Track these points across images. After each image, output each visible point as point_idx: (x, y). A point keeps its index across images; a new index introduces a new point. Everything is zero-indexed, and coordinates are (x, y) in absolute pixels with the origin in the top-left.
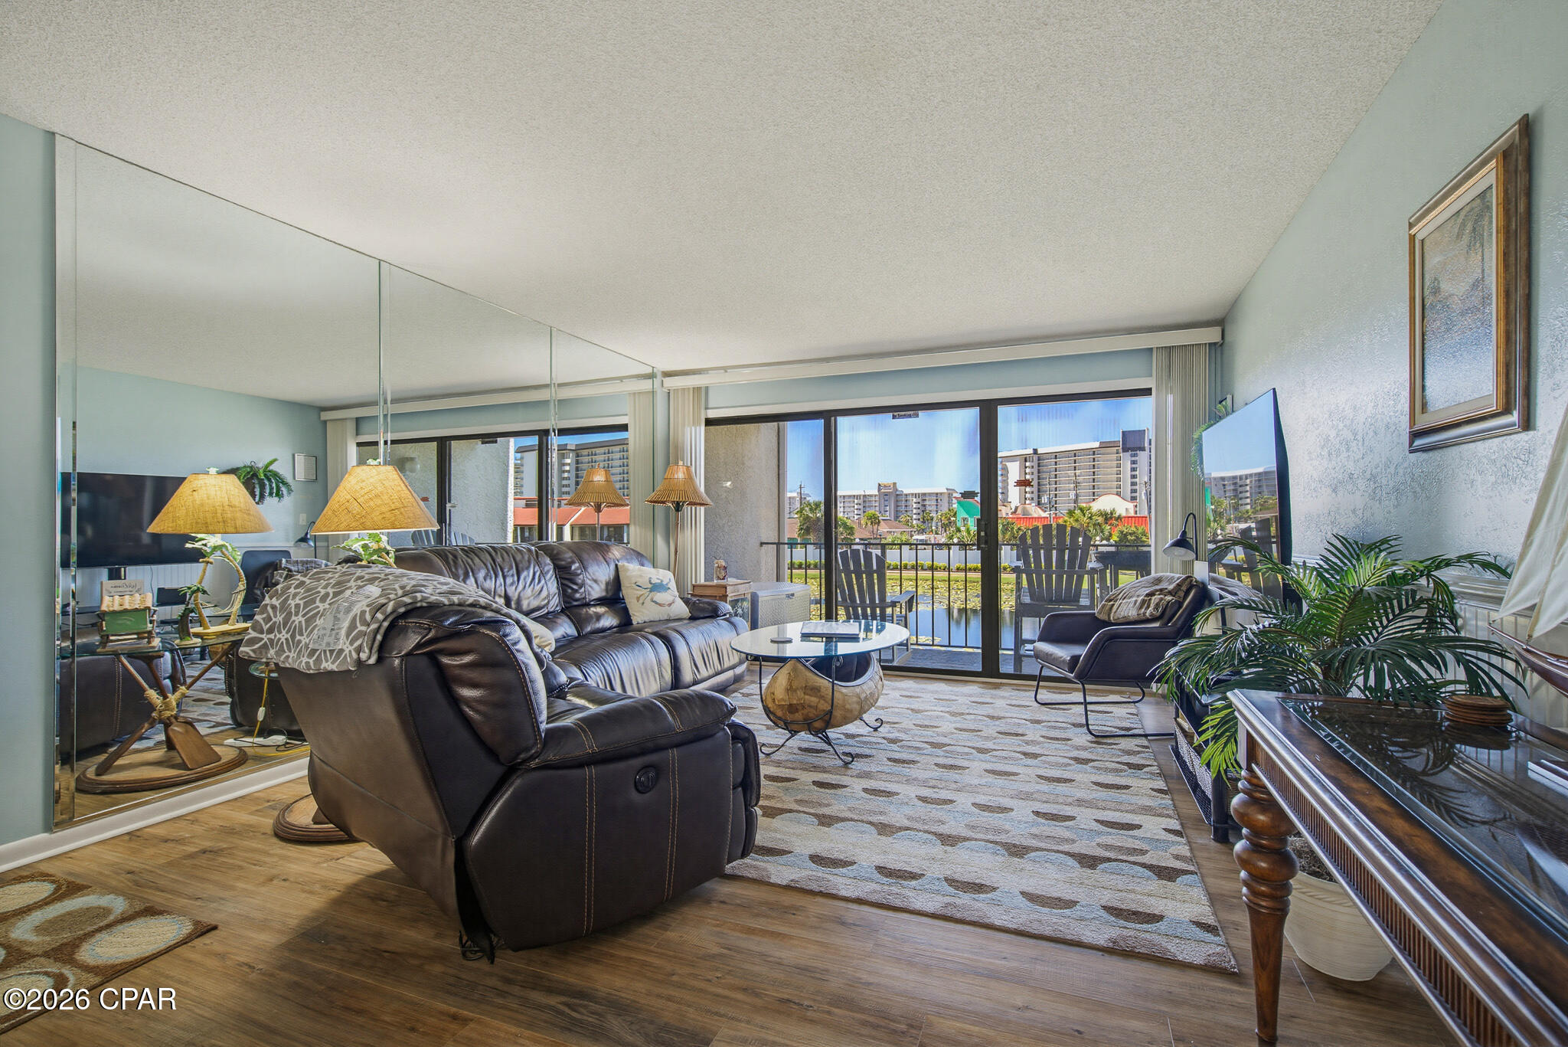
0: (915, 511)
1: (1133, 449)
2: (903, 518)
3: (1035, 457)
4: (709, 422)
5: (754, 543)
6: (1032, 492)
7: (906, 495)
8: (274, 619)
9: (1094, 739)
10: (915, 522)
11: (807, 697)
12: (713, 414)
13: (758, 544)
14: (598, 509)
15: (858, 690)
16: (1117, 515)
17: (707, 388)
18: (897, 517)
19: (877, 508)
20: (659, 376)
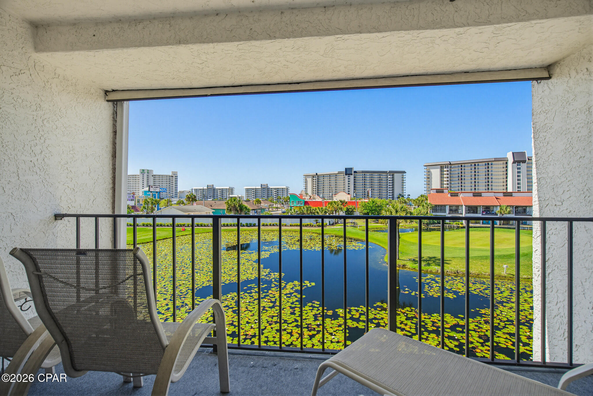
0: (274, 195)
1: (349, 174)
3: (317, 176)
6: (316, 191)
7: (271, 189)
16: (345, 201)
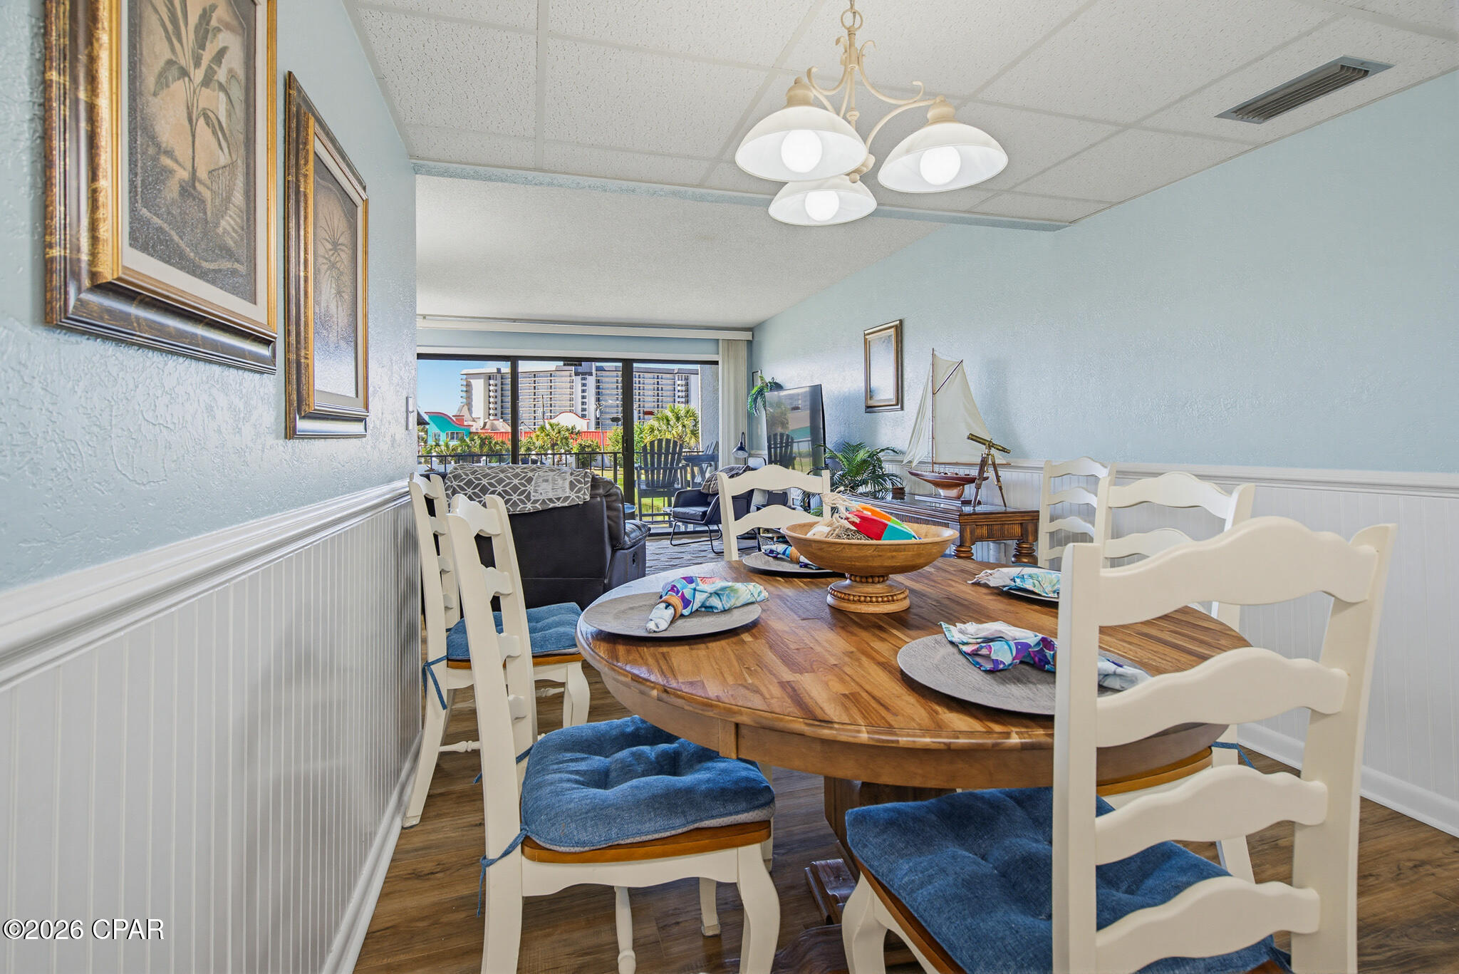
1: (583, 374)
3: (499, 376)
6: (496, 409)
16: (577, 430)
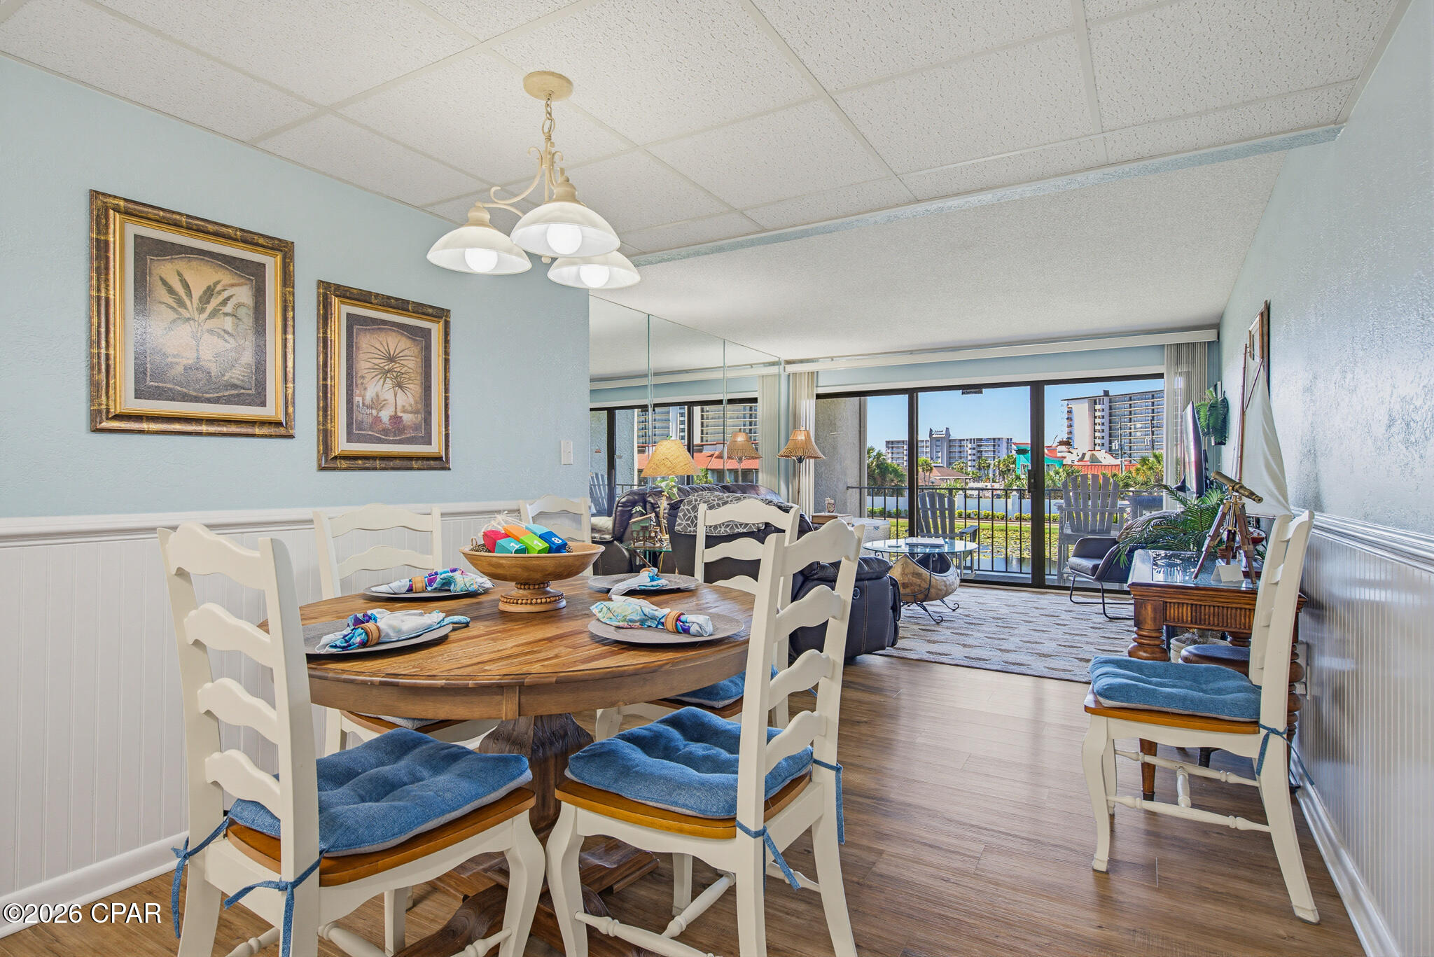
0: (970, 458)
2: (956, 465)
3: (1106, 399)
4: (819, 396)
5: (842, 487)
6: (1103, 438)
7: (960, 440)
8: (689, 515)
9: (1109, 620)
10: (969, 469)
11: (913, 579)
12: (821, 391)
13: (845, 488)
14: (740, 459)
15: (944, 578)
17: (817, 372)
18: (950, 464)
19: (929, 455)
20: (783, 363)
